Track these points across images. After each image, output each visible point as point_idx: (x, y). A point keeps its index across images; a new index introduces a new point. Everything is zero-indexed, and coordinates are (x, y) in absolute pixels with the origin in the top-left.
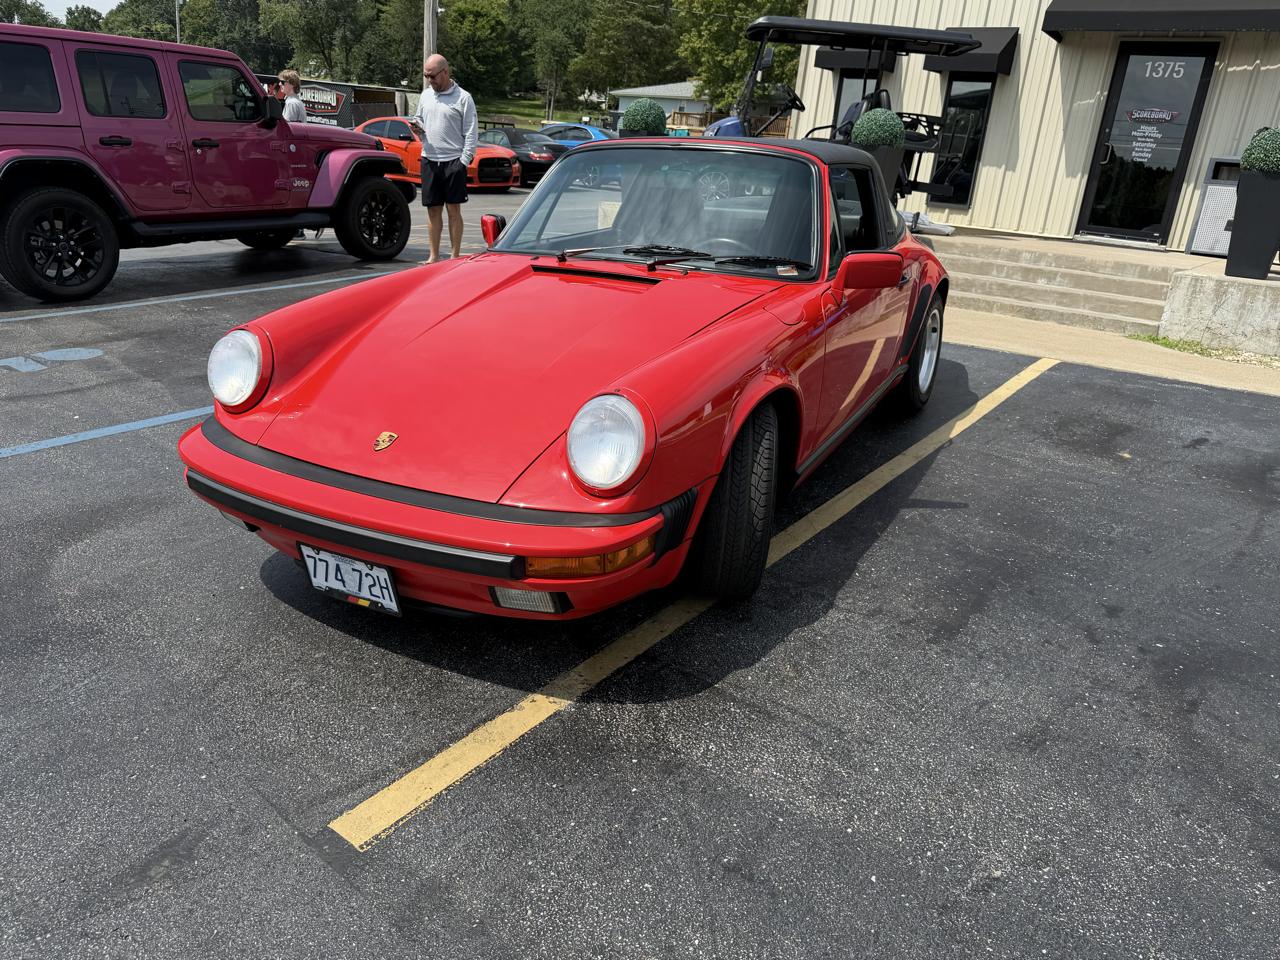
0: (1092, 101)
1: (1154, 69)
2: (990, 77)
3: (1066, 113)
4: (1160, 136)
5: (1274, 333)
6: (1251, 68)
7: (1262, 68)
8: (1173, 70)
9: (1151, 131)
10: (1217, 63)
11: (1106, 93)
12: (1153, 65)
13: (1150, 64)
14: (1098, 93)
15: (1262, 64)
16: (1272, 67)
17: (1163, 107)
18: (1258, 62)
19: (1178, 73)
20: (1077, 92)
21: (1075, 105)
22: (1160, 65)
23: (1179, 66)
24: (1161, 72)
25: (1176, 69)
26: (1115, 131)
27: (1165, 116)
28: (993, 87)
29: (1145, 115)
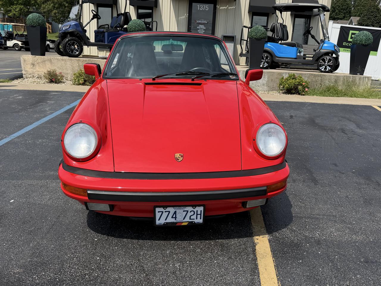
0: (184, 17)
1: (200, 7)
2: (151, 8)
3: (177, 21)
4: (205, 28)
5: (265, 85)
6: (226, 8)
7: (229, 8)
8: (205, 8)
9: (202, 26)
10: (217, 6)
11: (188, 15)
12: (200, 6)
13: (199, 6)
14: (186, 14)
15: (229, 7)
16: (231, 8)
17: (205, 19)
18: (228, 6)
19: (207, 9)
20: (179, 14)
21: (179, 18)
22: (201, 6)
23: (207, 7)
24: (202, 8)
25: (206, 8)
26: (192, 26)
27: (206, 22)
28: (152, 11)
29: (200, 22)
